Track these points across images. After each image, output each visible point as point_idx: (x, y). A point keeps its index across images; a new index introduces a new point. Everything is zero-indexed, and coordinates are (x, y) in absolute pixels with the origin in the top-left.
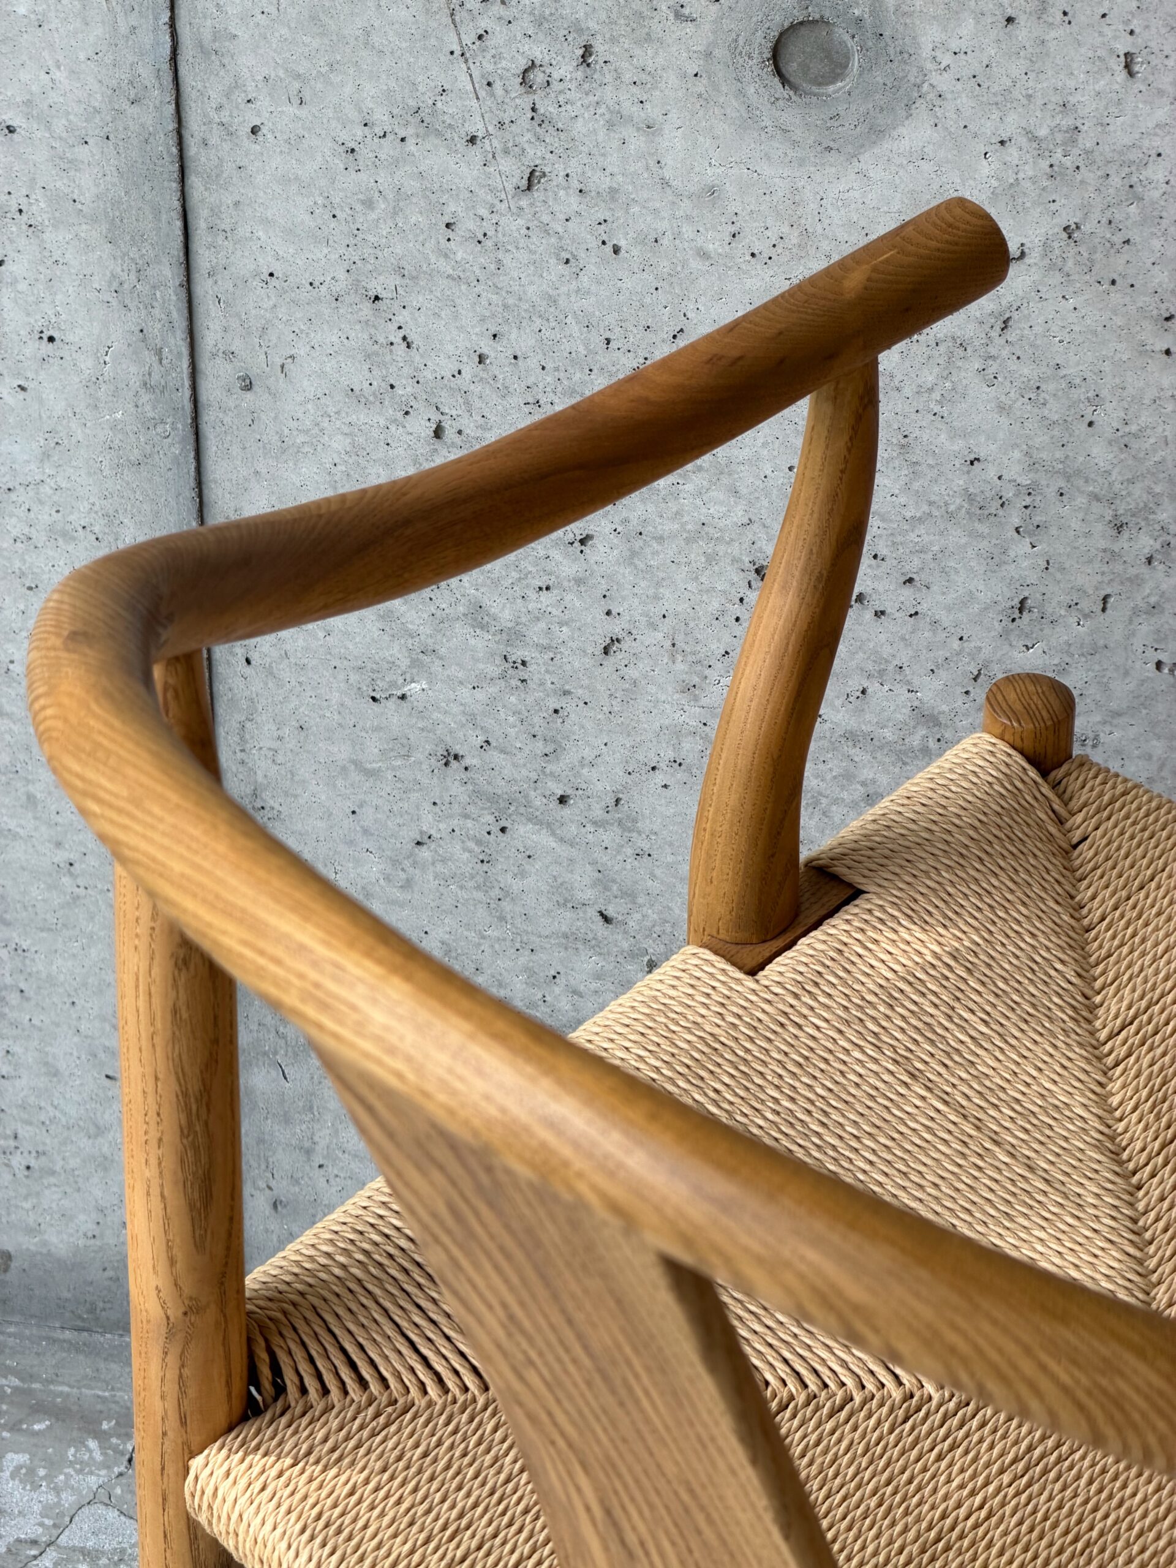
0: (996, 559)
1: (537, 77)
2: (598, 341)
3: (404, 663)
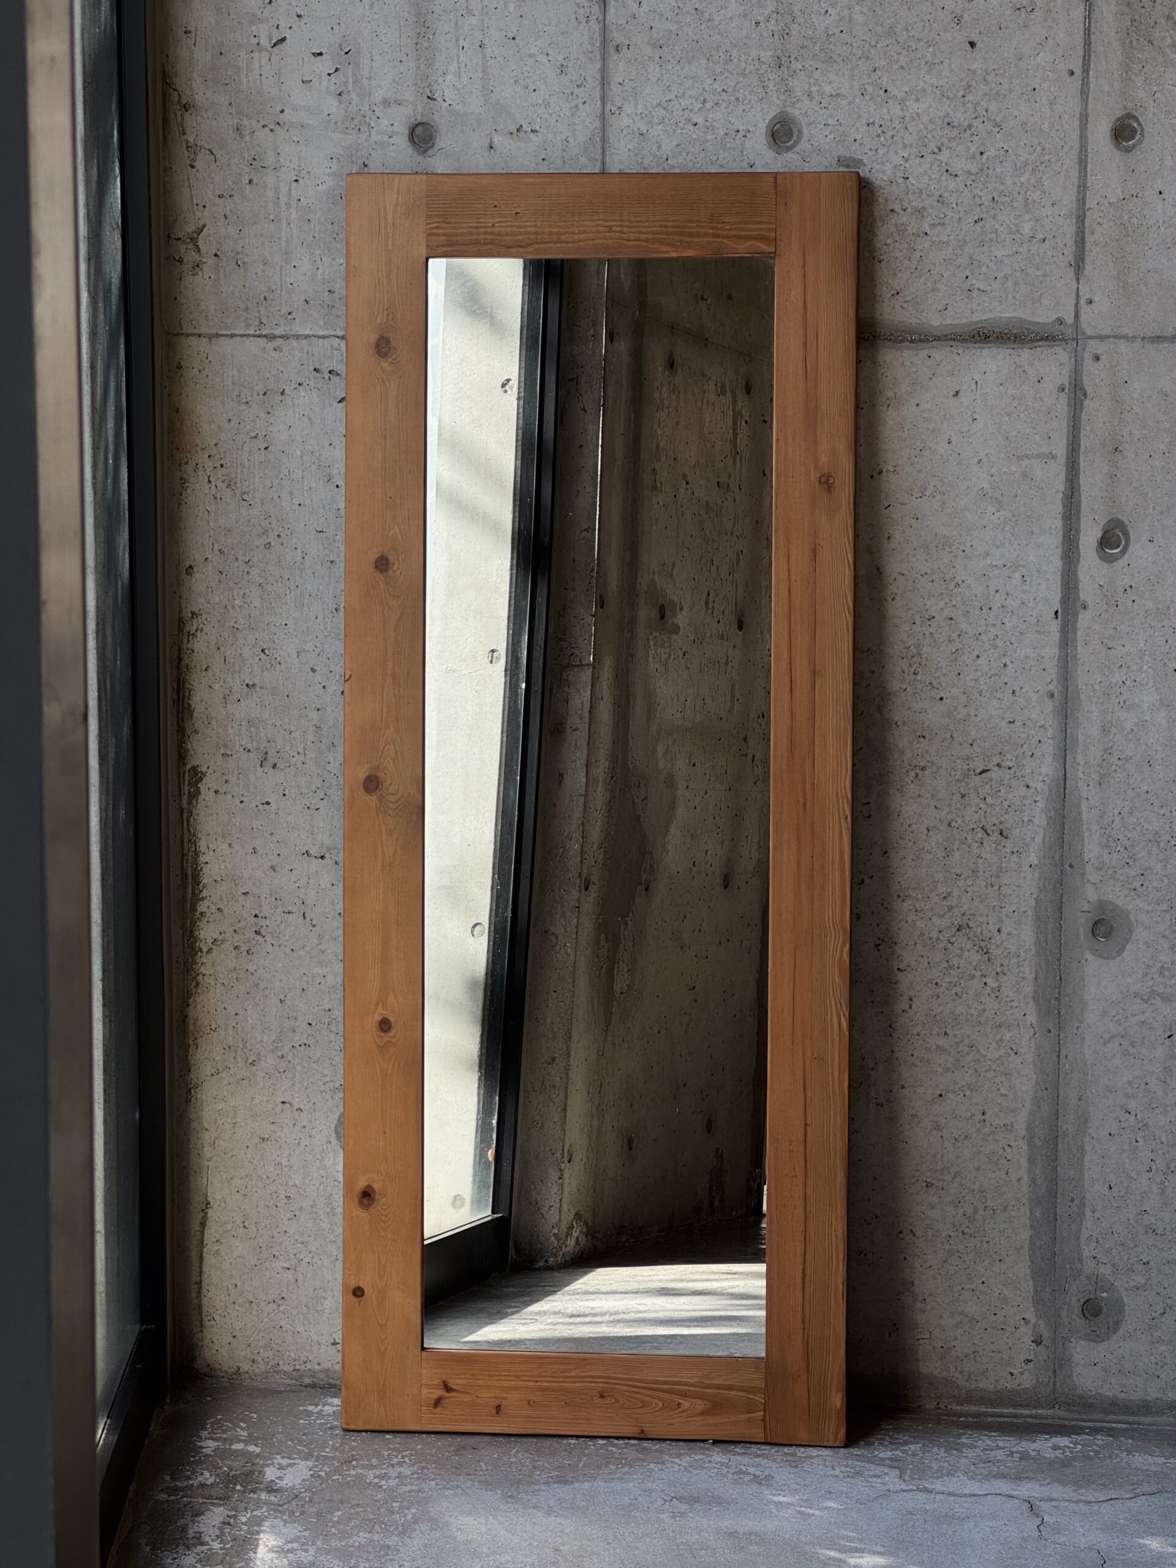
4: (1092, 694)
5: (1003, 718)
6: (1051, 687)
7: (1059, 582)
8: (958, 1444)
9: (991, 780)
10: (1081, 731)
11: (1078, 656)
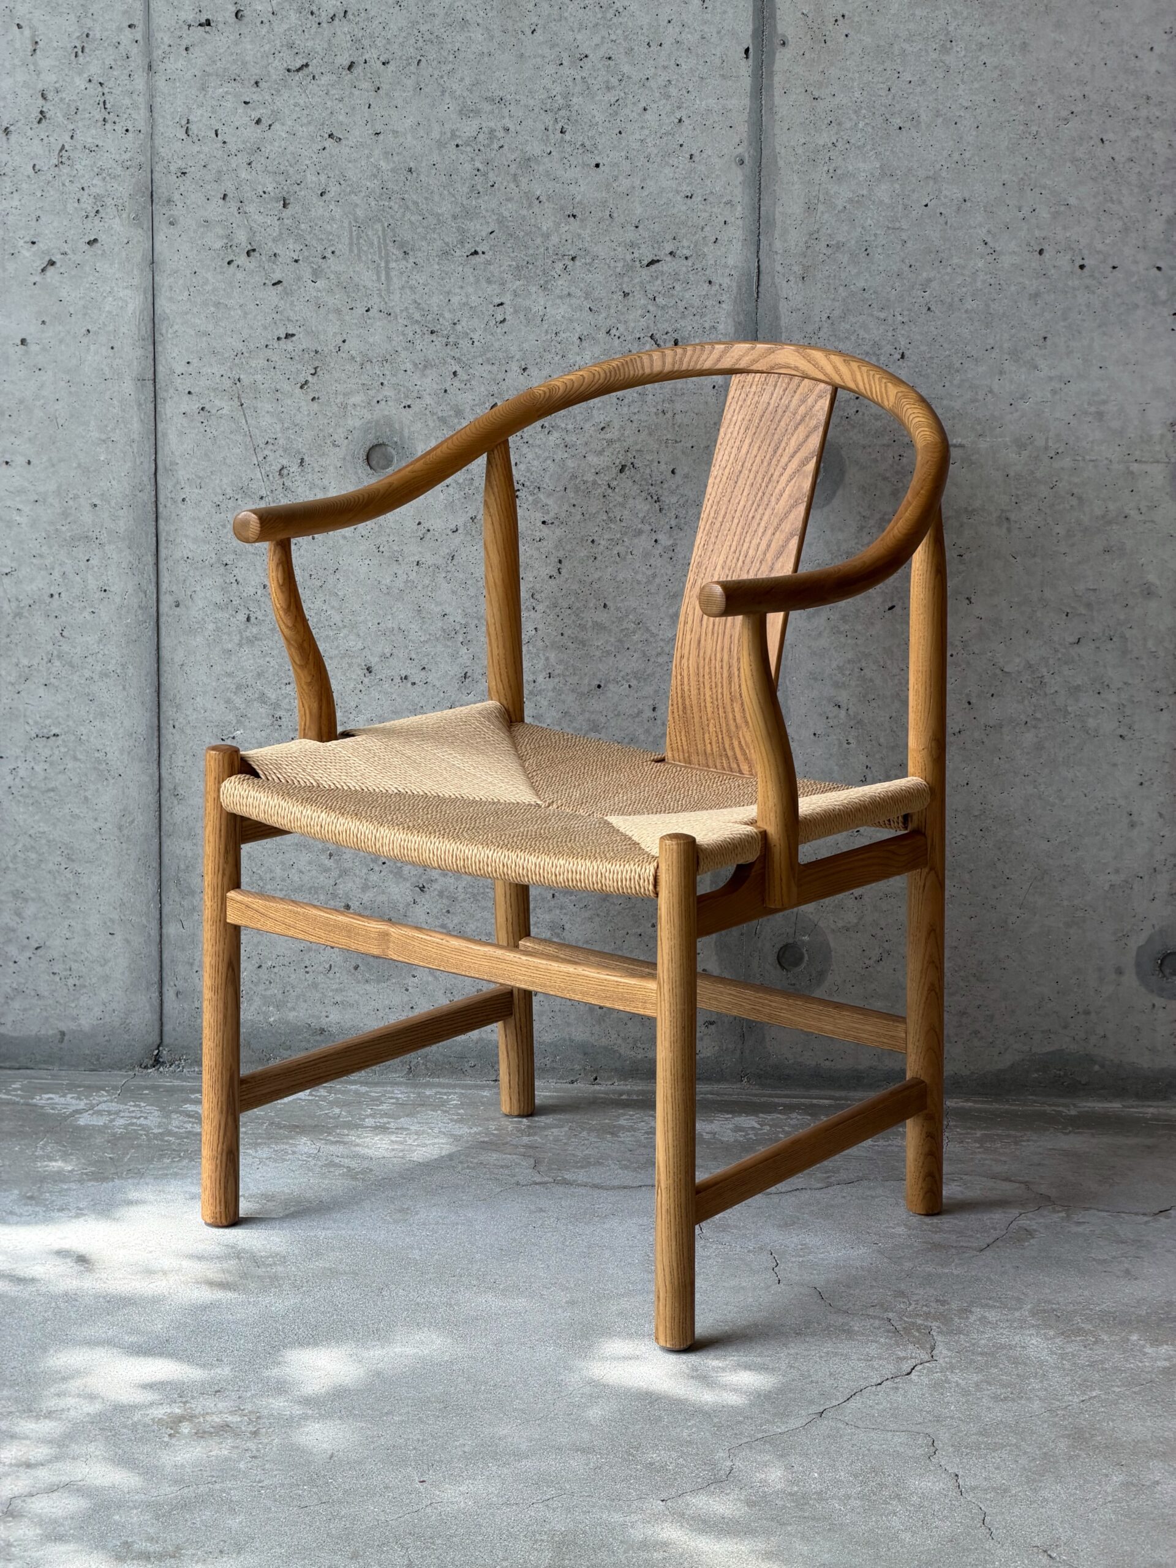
0: (454, 656)
1: (285, 472)
2: (307, 576)
3: (234, 722)
4: (793, 159)
5: (678, 192)
6: (740, 150)
7: (751, 9)
8: (615, 1126)
9: (662, 273)
10: (779, 209)
11: (775, 109)
